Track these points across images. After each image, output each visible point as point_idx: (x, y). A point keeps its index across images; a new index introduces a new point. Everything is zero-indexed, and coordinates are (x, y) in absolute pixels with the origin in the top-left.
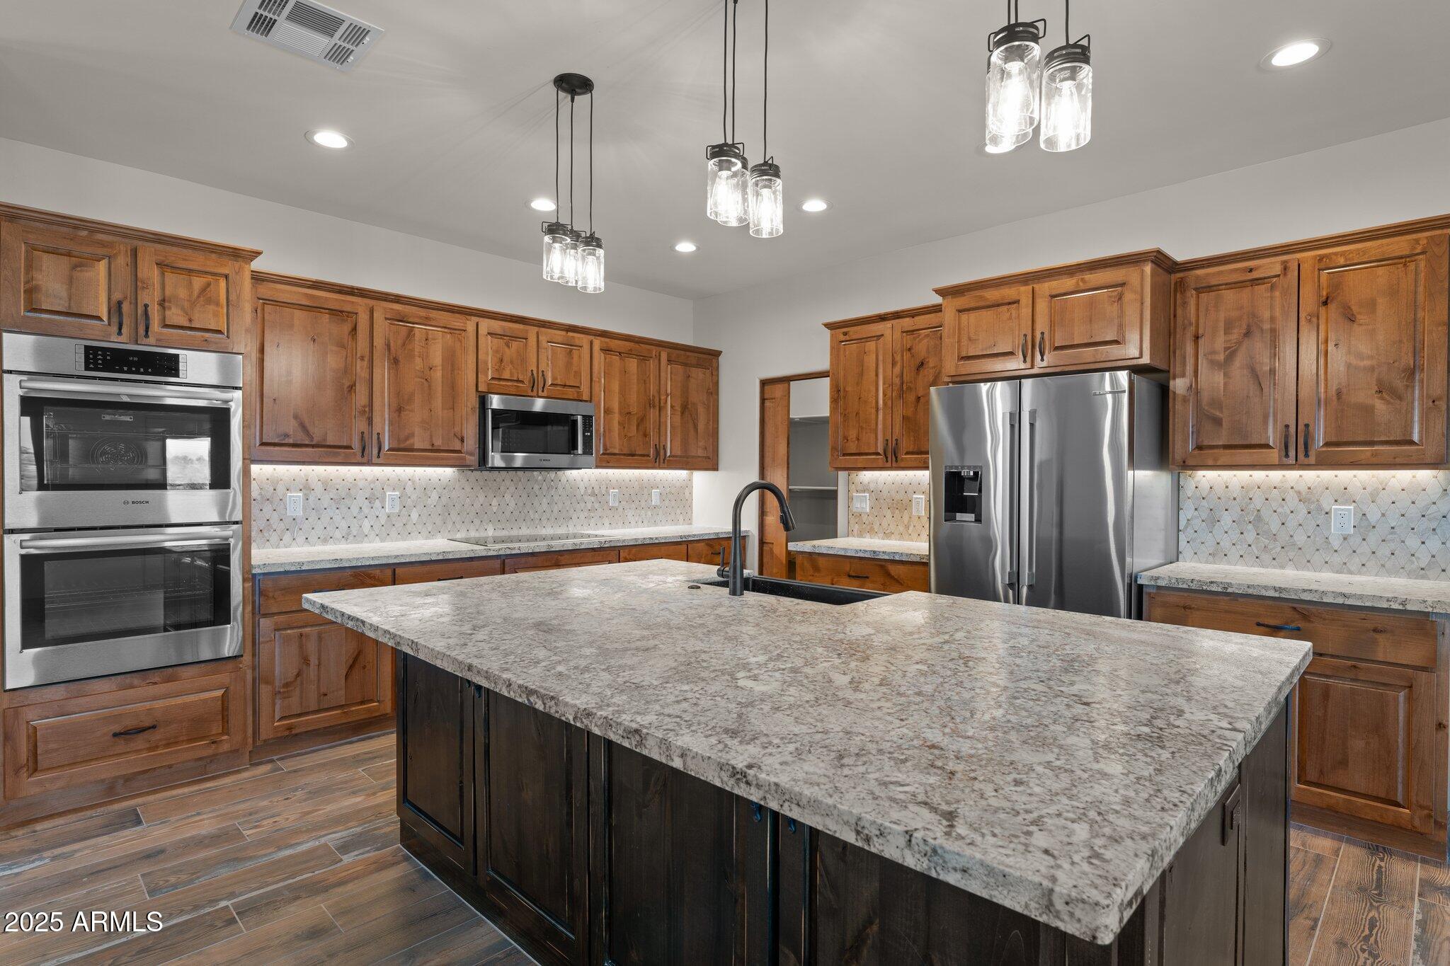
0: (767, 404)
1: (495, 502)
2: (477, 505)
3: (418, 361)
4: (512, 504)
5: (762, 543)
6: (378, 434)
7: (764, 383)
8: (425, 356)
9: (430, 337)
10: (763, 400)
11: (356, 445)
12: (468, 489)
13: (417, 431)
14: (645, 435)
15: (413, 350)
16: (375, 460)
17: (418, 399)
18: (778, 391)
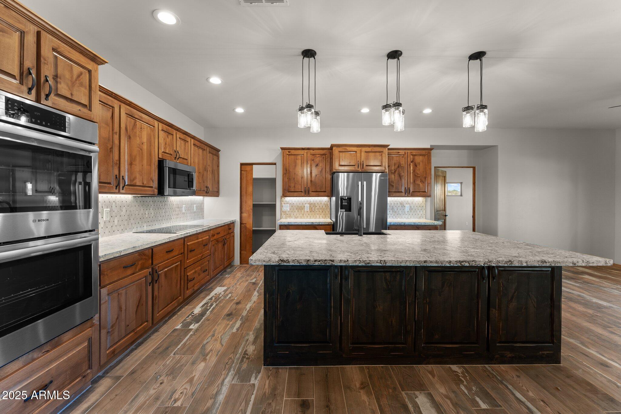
0: (243, 172)
1: (147, 213)
2: (141, 214)
3: (138, 139)
4: (153, 213)
5: (241, 224)
6: (123, 176)
7: (242, 165)
8: (141, 138)
9: (142, 127)
10: (241, 171)
11: (114, 182)
12: (137, 206)
13: (138, 176)
14: (204, 182)
15: (136, 133)
16: (121, 191)
17: (138, 159)
18: (248, 168)
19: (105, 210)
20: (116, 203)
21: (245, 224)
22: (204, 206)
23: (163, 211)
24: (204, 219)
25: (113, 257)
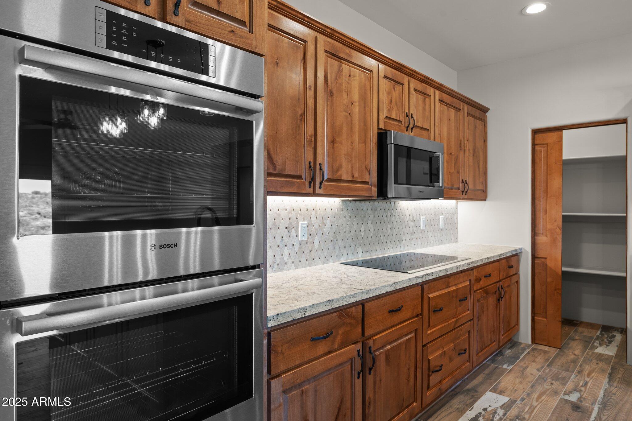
0: (538, 148)
1: (363, 230)
2: (353, 232)
3: (345, 95)
4: (372, 230)
5: (534, 257)
6: (320, 164)
7: (535, 132)
8: (349, 93)
9: (352, 73)
10: (534, 145)
11: (306, 176)
12: (347, 217)
13: (344, 162)
14: (458, 172)
15: (341, 84)
16: (318, 191)
17: (344, 131)
18: (551, 137)
19: (300, 223)
20: (316, 212)
21: (543, 260)
22: (457, 218)
23: (389, 226)
24: (457, 242)
25: (291, 319)
